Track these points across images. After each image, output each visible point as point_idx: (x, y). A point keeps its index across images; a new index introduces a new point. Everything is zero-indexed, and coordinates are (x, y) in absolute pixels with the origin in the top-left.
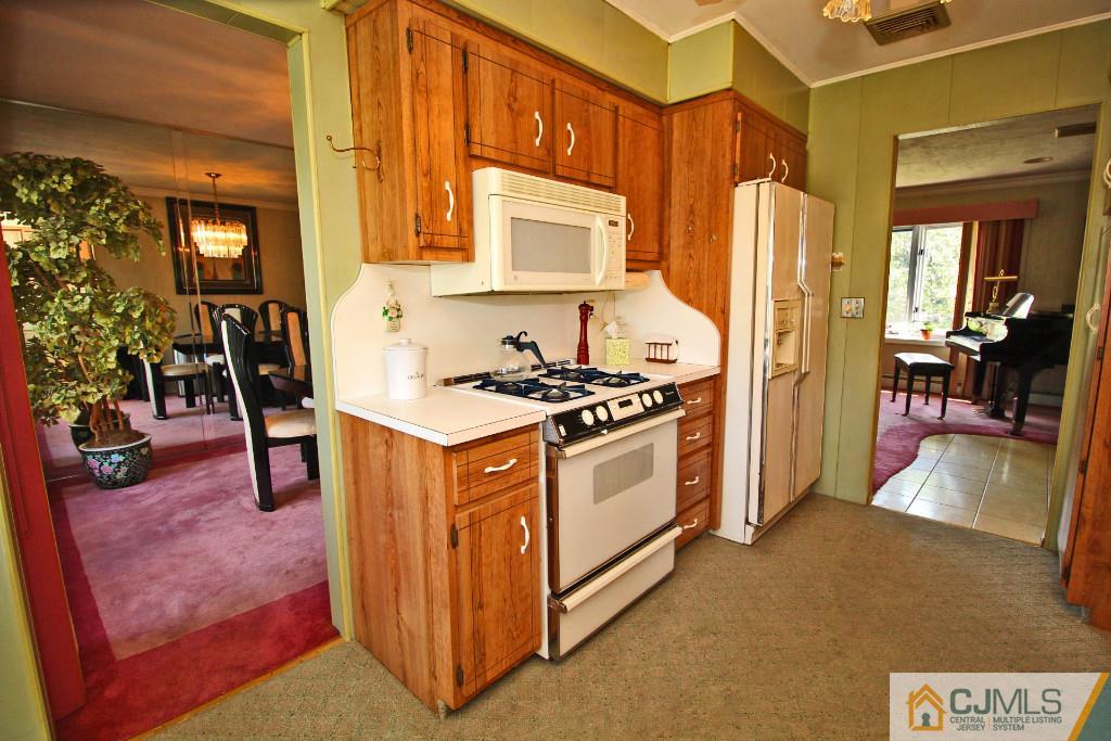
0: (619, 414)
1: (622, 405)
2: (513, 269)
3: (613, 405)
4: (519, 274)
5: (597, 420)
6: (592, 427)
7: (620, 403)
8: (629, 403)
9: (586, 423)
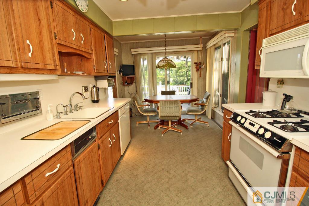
0: (247, 125)
1: (250, 124)
2: (265, 70)
3: (248, 121)
4: (266, 72)
5: (240, 121)
6: (237, 121)
7: (250, 122)
8: (253, 125)
9: (237, 120)
